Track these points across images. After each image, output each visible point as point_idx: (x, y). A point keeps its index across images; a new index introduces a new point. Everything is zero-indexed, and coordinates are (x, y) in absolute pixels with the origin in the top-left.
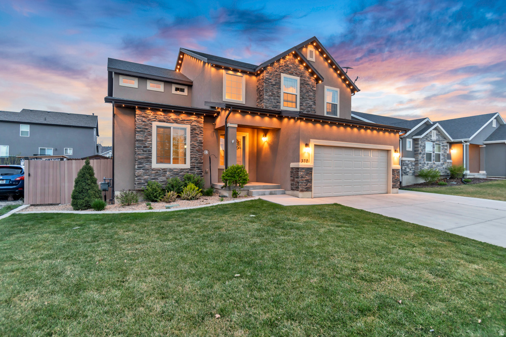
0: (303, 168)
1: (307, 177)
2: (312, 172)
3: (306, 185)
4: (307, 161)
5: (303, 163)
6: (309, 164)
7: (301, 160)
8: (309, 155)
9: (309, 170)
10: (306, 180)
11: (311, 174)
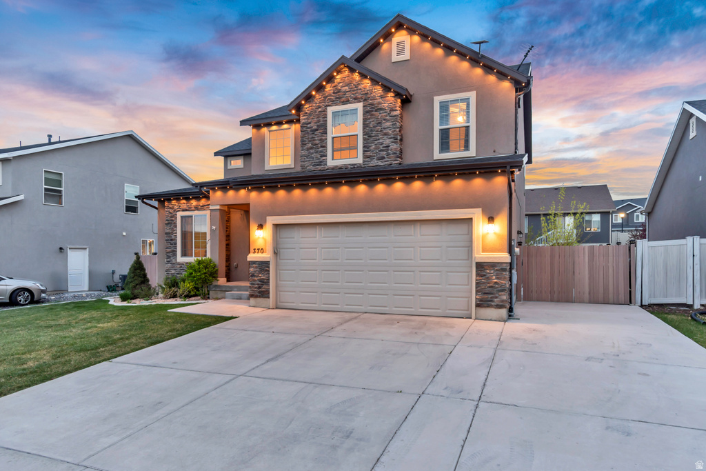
0: (254, 262)
1: (262, 276)
2: (269, 267)
3: (259, 288)
4: (262, 251)
5: (256, 255)
6: (266, 256)
7: (252, 250)
8: (265, 241)
9: (264, 266)
10: (260, 280)
11: (269, 271)
